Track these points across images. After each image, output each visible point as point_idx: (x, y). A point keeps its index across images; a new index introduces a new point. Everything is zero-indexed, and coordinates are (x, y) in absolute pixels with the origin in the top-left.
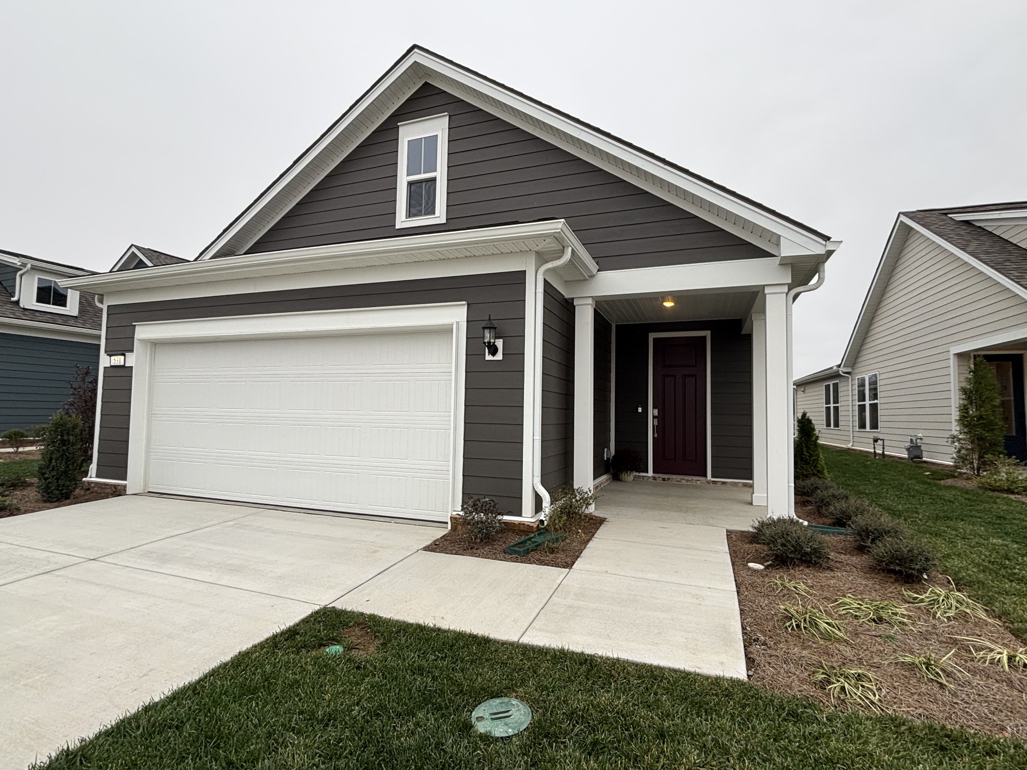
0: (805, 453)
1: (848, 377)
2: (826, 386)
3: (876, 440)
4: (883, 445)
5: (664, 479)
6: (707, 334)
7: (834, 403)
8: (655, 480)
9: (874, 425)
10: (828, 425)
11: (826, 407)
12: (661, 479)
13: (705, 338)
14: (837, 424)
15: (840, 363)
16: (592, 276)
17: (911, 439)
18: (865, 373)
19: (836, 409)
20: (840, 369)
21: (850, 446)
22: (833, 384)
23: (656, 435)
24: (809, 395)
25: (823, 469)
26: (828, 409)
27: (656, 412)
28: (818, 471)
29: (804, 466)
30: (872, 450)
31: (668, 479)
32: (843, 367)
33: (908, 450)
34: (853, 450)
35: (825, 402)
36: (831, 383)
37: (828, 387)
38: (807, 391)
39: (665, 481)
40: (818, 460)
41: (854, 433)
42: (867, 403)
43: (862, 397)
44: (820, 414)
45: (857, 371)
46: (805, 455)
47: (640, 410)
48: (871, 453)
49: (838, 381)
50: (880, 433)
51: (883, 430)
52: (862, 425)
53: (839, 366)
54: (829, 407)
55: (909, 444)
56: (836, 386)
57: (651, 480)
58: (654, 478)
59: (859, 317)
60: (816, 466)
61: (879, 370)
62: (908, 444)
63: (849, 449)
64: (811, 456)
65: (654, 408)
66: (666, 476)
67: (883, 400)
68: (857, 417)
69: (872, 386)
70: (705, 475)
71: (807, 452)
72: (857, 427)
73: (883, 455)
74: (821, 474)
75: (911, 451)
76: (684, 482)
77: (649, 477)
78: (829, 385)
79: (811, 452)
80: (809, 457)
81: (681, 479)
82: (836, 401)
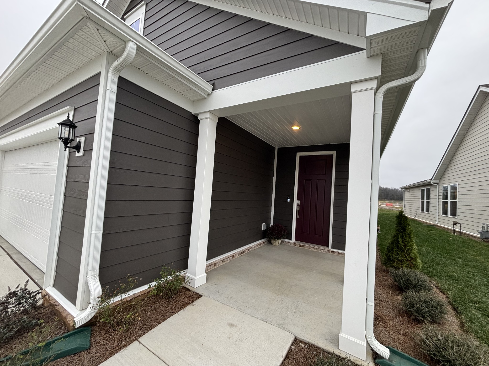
0: (401, 243)
1: (437, 186)
2: (422, 190)
3: (455, 224)
4: (461, 227)
5: (300, 246)
6: (334, 153)
7: (426, 199)
8: (295, 245)
9: (454, 213)
10: (423, 210)
11: (422, 201)
12: (299, 245)
13: (332, 156)
14: (428, 210)
15: (431, 178)
16: (209, 95)
17: (483, 226)
18: (449, 184)
19: (428, 203)
20: (431, 181)
21: (436, 223)
22: (426, 189)
23: (298, 217)
24: (411, 194)
25: (416, 258)
26: (423, 202)
27: (299, 202)
28: (412, 258)
29: (399, 253)
30: (453, 229)
31: (303, 246)
32: (434, 180)
33: (480, 233)
34: (439, 226)
35: (421, 198)
36: (425, 188)
37: (423, 191)
38: (410, 192)
39: (301, 247)
40: (412, 250)
41: (439, 216)
42: (449, 200)
43: (446, 197)
44: (418, 204)
45: (442, 182)
46: (400, 244)
47: (289, 200)
48: (450, 230)
49: (430, 188)
50: (459, 218)
51: (459, 217)
52: (445, 213)
53: (431, 179)
54: (424, 201)
55: (482, 228)
56: (428, 191)
57: (292, 245)
58: (295, 244)
59: (446, 152)
60: (409, 254)
61: (458, 182)
62: (480, 229)
63: (435, 225)
64: (405, 246)
65: (298, 199)
66: (302, 244)
67: (460, 200)
68: (442, 208)
69: (453, 191)
70: (328, 246)
71: (403, 242)
72: (442, 214)
73: (460, 232)
74: (414, 261)
75: (483, 234)
76: (313, 249)
77: (291, 243)
78: (424, 189)
79: (406, 243)
80: (404, 246)
81: (312, 247)
82: (428, 198)
